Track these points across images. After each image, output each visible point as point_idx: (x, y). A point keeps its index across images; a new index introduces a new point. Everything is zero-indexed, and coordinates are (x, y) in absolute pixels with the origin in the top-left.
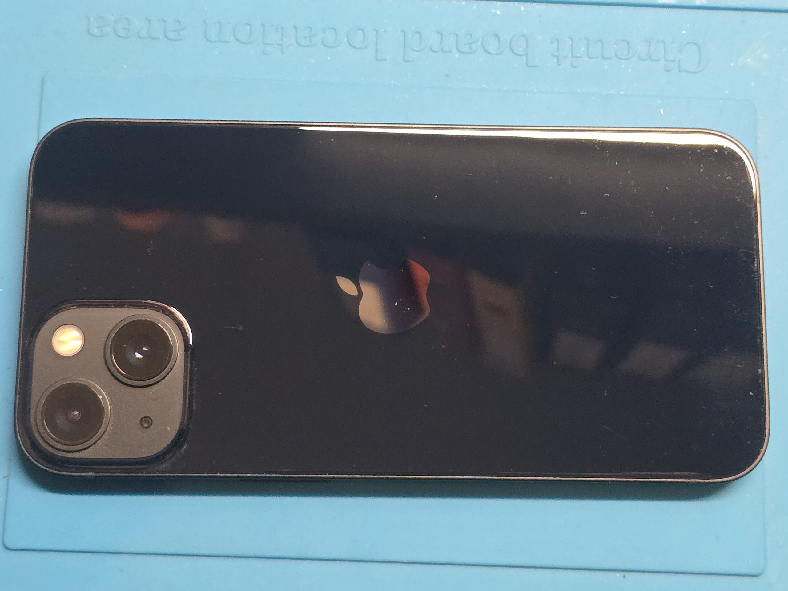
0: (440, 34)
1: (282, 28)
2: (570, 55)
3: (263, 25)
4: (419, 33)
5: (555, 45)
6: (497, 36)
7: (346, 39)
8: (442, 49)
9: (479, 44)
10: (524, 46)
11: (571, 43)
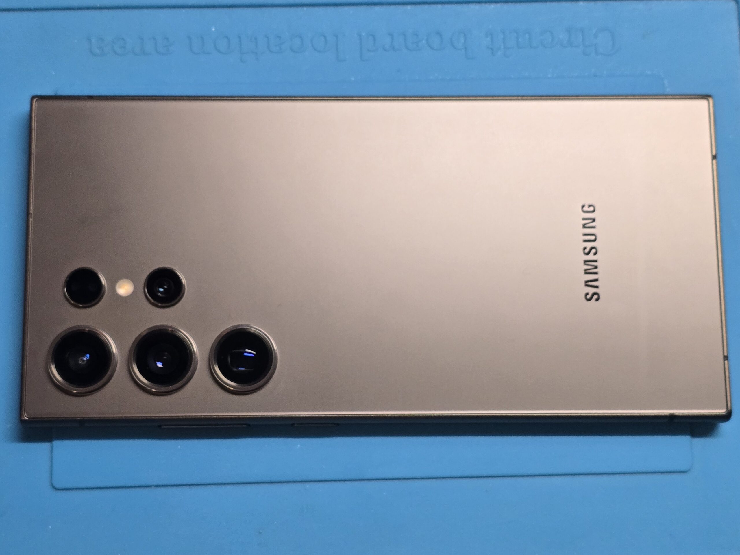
0: (391, 35)
1: (256, 39)
2: (502, 47)
3: (240, 37)
4: (374, 36)
5: (489, 39)
6: (439, 33)
7: (310, 45)
8: (393, 48)
9: (424, 42)
10: (463, 41)
11: (502, 36)
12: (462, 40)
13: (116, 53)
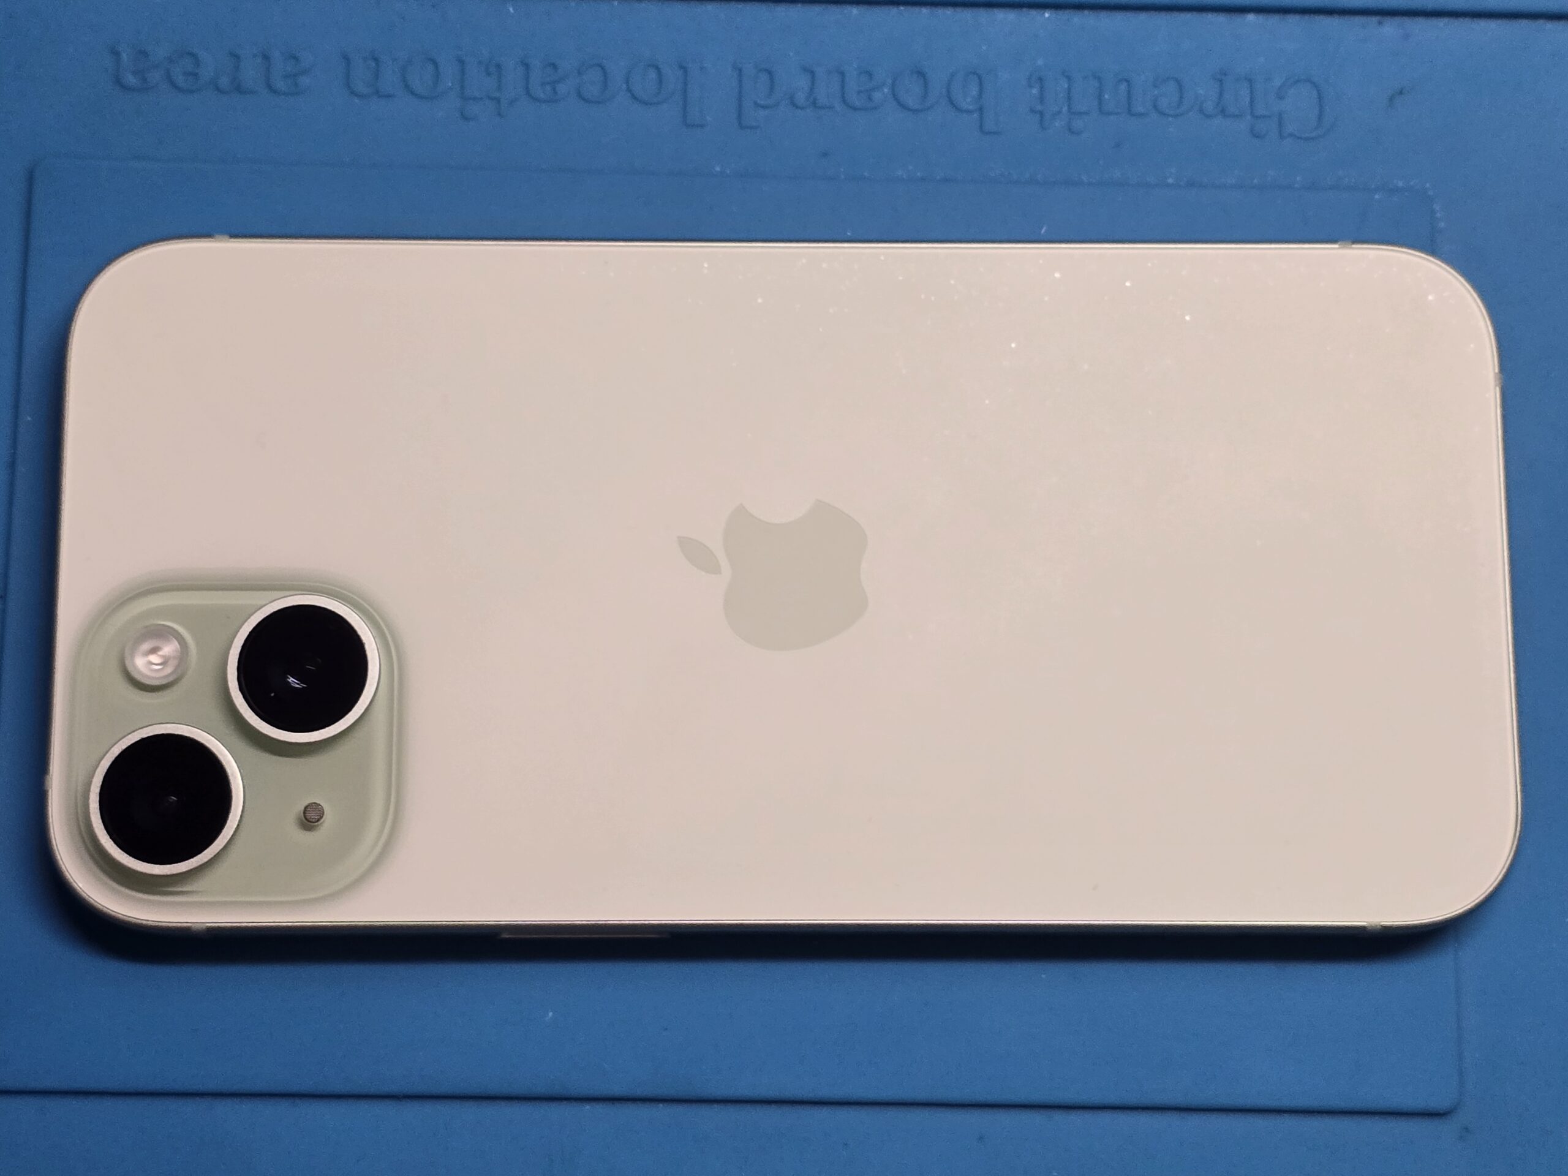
0: (810, 72)
1: (498, 66)
2: (1065, 109)
4: (770, 73)
5: (1035, 91)
6: (921, 75)
7: (625, 86)
8: (814, 102)
9: (886, 90)
10: (975, 94)
11: (1066, 85)
12: (974, 91)
13: (173, 84)
